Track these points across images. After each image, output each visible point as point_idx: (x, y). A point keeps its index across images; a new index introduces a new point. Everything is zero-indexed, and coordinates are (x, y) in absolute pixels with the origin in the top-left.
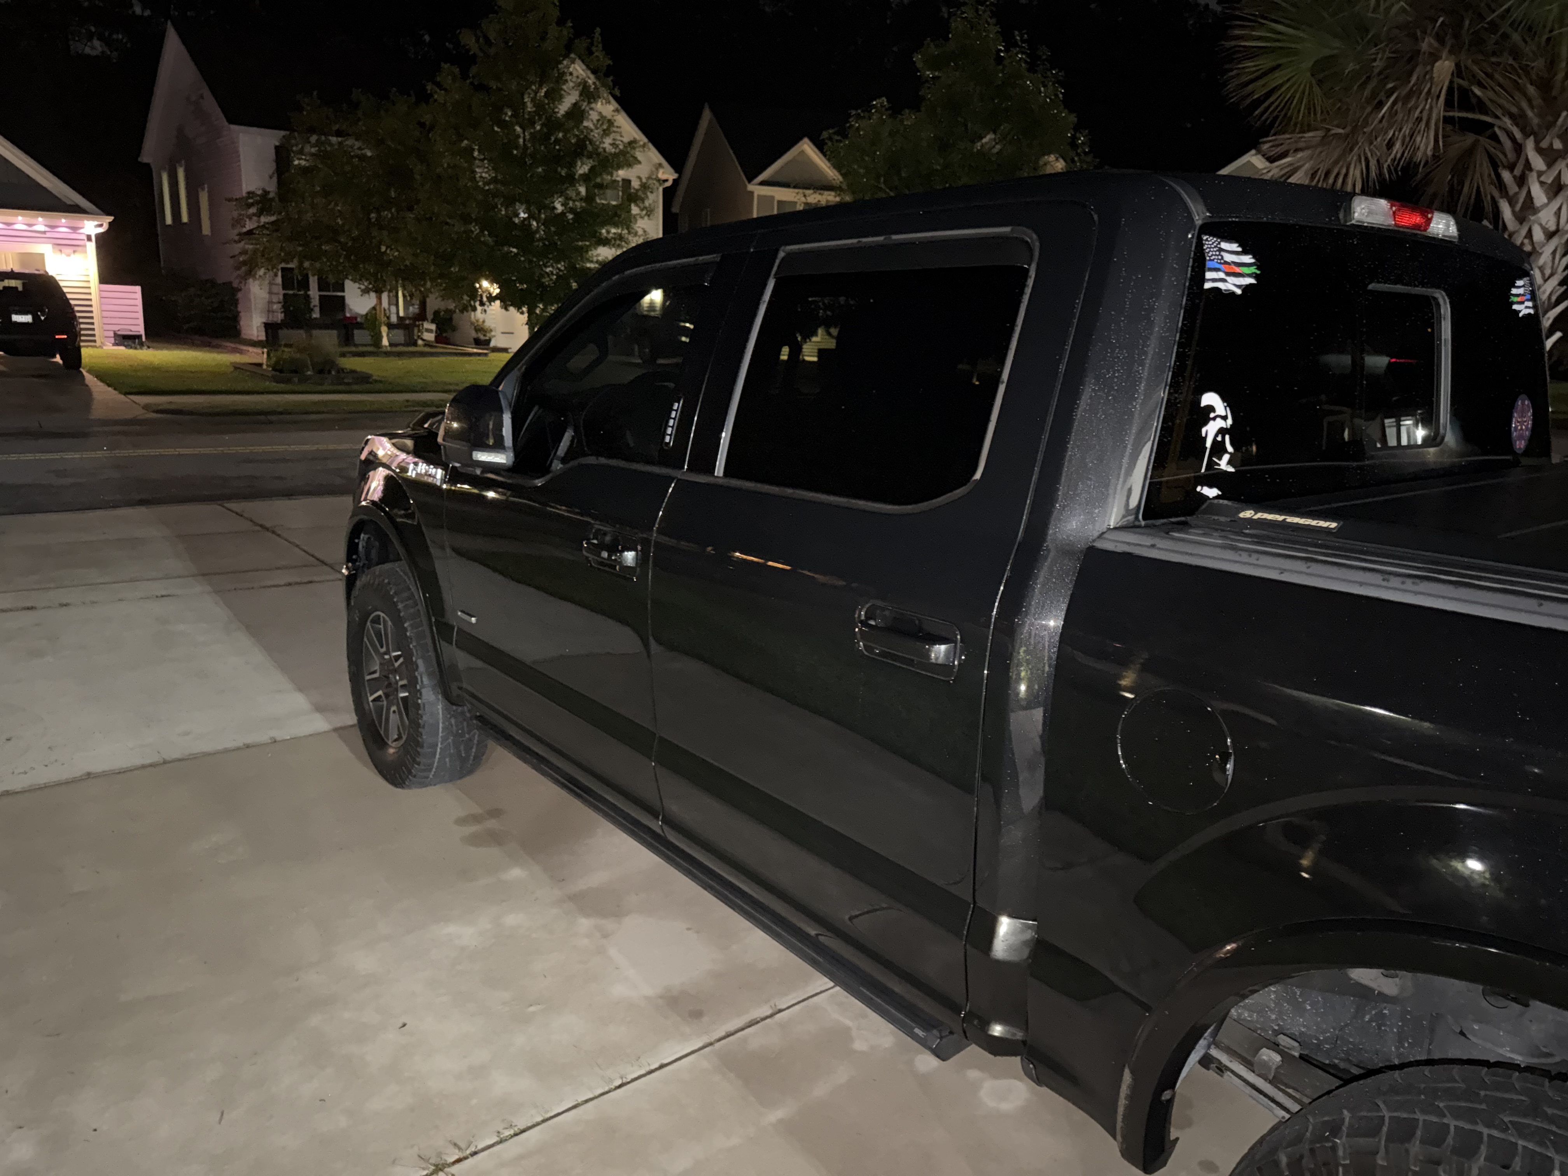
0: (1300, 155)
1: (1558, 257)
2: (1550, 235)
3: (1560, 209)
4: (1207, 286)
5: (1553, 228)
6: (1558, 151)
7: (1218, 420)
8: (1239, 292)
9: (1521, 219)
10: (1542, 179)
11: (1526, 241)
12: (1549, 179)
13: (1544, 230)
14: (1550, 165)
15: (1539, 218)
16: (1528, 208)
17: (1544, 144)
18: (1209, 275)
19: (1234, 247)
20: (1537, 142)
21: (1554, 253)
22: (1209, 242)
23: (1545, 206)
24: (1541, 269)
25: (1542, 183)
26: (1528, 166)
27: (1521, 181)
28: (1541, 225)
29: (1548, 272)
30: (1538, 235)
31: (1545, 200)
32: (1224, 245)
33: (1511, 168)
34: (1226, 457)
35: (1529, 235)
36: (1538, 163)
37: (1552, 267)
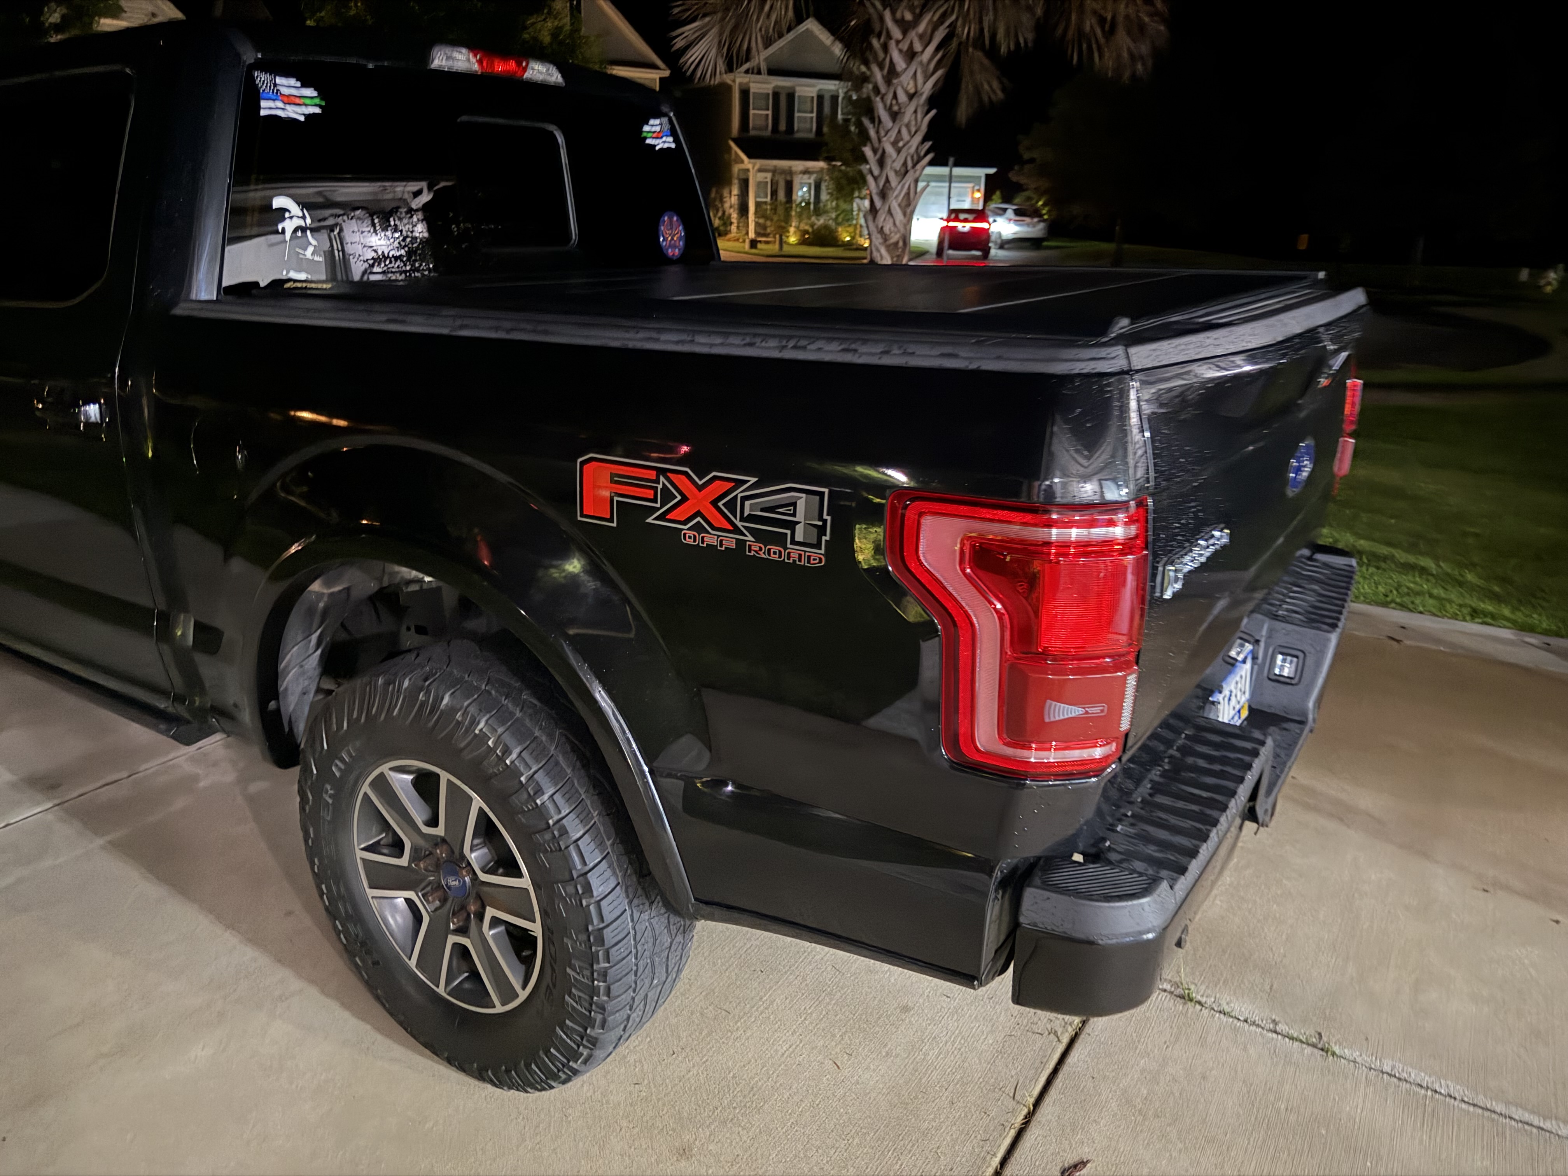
0: (707, 19)
1: (919, 116)
2: (911, 97)
3: (915, 73)
4: (263, 113)
5: (912, 91)
6: (909, 22)
7: (295, 219)
8: (302, 119)
9: (888, 81)
10: (900, 46)
11: (894, 102)
12: (905, 46)
13: (906, 92)
14: (905, 33)
15: (900, 82)
16: (892, 74)
17: (898, 15)
18: (263, 104)
19: (292, 82)
20: (893, 13)
21: (915, 112)
22: (262, 78)
23: (906, 69)
24: (908, 126)
25: (900, 51)
26: (889, 37)
27: (885, 48)
28: (902, 87)
29: (913, 130)
30: (902, 97)
31: (904, 66)
32: (279, 80)
33: (879, 36)
34: (310, 249)
35: (895, 96)
36: (897, 33)
37: (916, 124)
